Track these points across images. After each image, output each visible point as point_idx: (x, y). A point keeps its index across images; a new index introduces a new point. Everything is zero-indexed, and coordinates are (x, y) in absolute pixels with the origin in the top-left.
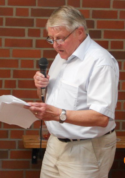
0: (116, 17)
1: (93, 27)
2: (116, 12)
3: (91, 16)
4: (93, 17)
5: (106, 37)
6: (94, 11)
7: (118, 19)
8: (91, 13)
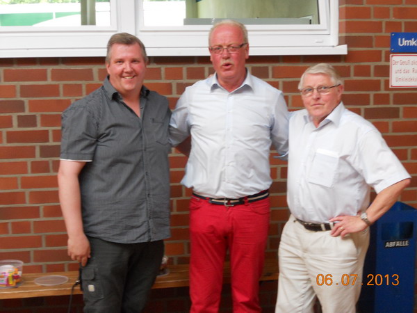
0: (57, 94)
1: (23, 111)
2: (57, 86)
3: (18, 94)
4: (22, 96)
5: (43, 124)
6: (22, 87)
7: (62, 97)
8: (18, 89)
